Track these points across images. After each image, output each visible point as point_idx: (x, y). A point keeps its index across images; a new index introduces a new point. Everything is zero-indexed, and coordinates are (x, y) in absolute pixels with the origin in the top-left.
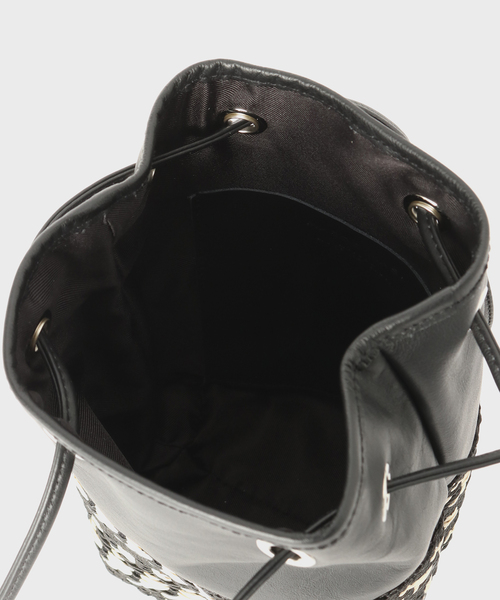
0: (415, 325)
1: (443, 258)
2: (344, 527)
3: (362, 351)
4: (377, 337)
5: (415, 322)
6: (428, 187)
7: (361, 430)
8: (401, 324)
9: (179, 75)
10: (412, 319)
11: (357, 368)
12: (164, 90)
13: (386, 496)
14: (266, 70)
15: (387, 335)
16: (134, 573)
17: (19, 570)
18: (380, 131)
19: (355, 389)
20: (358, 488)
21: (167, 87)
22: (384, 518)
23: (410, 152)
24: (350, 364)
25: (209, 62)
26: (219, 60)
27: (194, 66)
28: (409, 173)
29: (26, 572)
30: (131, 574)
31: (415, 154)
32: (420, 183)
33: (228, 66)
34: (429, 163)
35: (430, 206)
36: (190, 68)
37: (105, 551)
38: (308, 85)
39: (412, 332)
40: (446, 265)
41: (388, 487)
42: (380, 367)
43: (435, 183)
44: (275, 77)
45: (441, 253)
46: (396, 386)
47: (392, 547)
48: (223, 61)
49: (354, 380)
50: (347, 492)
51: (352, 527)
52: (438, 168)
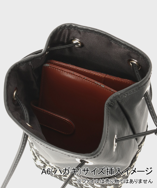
0: (127, 94)
1: (138, 74)
2: (101, 151)
3: (111, 101)
4: (116, 97)
5: (127, 92)
6: (135, 56)
7: (108, 123)
8: (123, 93)
9: (59, 26)
10: (126, 91)
11: (109, 105)
12: (54, 30)
13: (115, 143)
14: (85, 27)
15: (118, 96)
16: (44, 166)
17: (15, 164)
18: (120, 41)
19: (108, 111)
20: (105, 140)
21: (55, 29)
22: (114, 151)
23: (130, 46)
24: (108, 104)
25: (68, 24)
26: (71, 23)
27: (63, 24)
28: (129, 52)
29: (17, 165)
30: (43, 166)
31: (131, 46)
32: (132, 55)
33: (74, 25)
34: (135, 49)
35: (135, 62)
36: (62, 25)
37: (35, 159)
38: (97, 31)
39: (126, 96)
40: (138, 76)
41: (116, 141)
42: (117, 106)
43: (137, 55)
44: (87, 29)
45: (137, 73)
46: (122, 113)
47: (117, 160)
48: (72, 24)
49: (108, 109)
50: (101, 141)
51: (103, 151)
52: (138, 50)
